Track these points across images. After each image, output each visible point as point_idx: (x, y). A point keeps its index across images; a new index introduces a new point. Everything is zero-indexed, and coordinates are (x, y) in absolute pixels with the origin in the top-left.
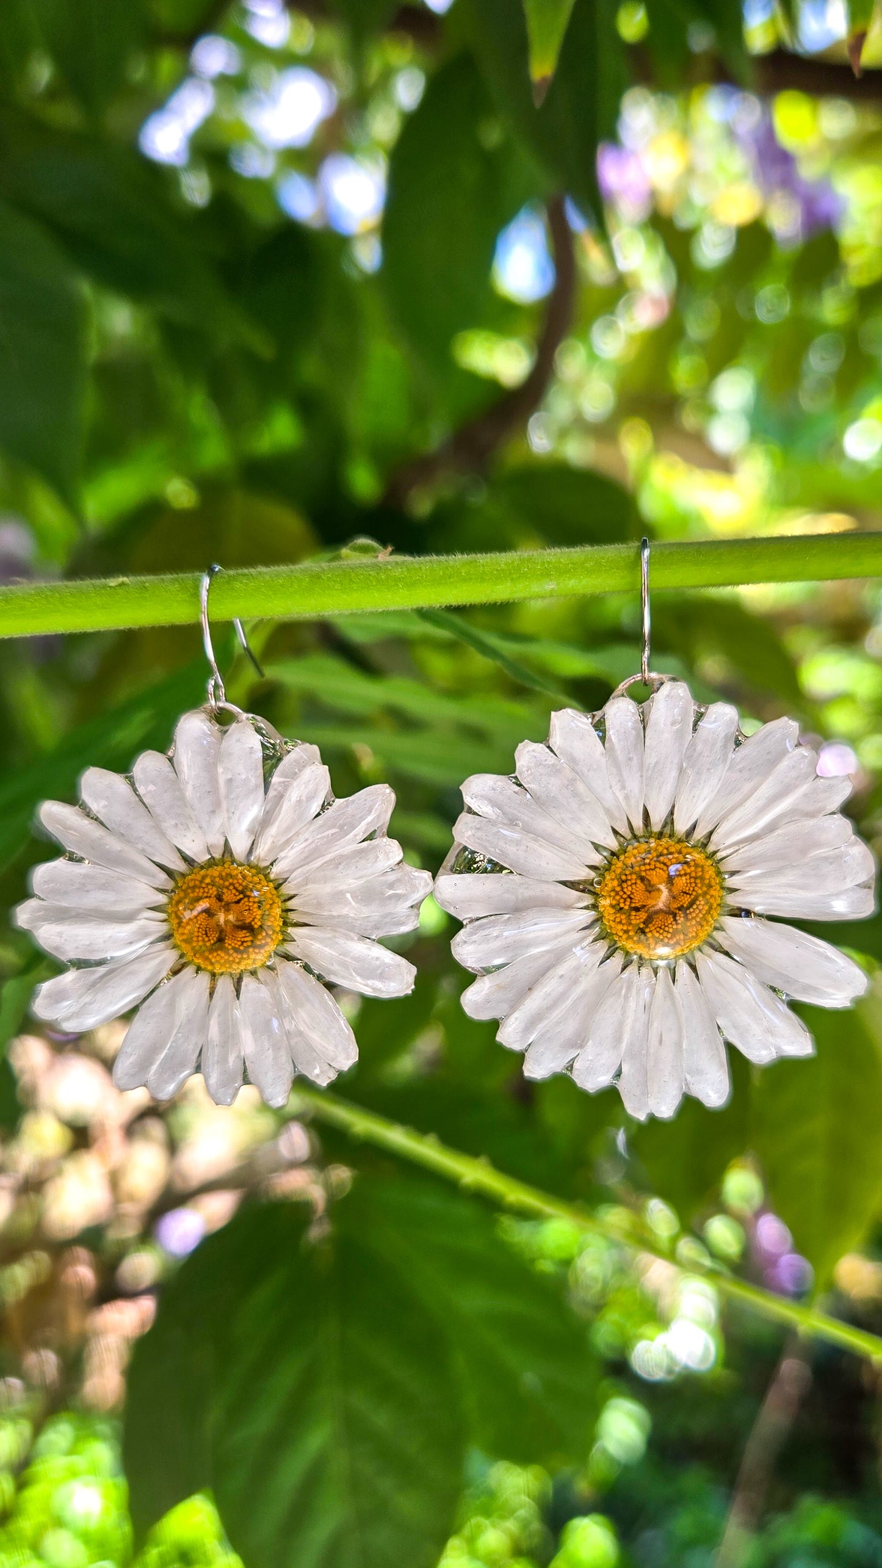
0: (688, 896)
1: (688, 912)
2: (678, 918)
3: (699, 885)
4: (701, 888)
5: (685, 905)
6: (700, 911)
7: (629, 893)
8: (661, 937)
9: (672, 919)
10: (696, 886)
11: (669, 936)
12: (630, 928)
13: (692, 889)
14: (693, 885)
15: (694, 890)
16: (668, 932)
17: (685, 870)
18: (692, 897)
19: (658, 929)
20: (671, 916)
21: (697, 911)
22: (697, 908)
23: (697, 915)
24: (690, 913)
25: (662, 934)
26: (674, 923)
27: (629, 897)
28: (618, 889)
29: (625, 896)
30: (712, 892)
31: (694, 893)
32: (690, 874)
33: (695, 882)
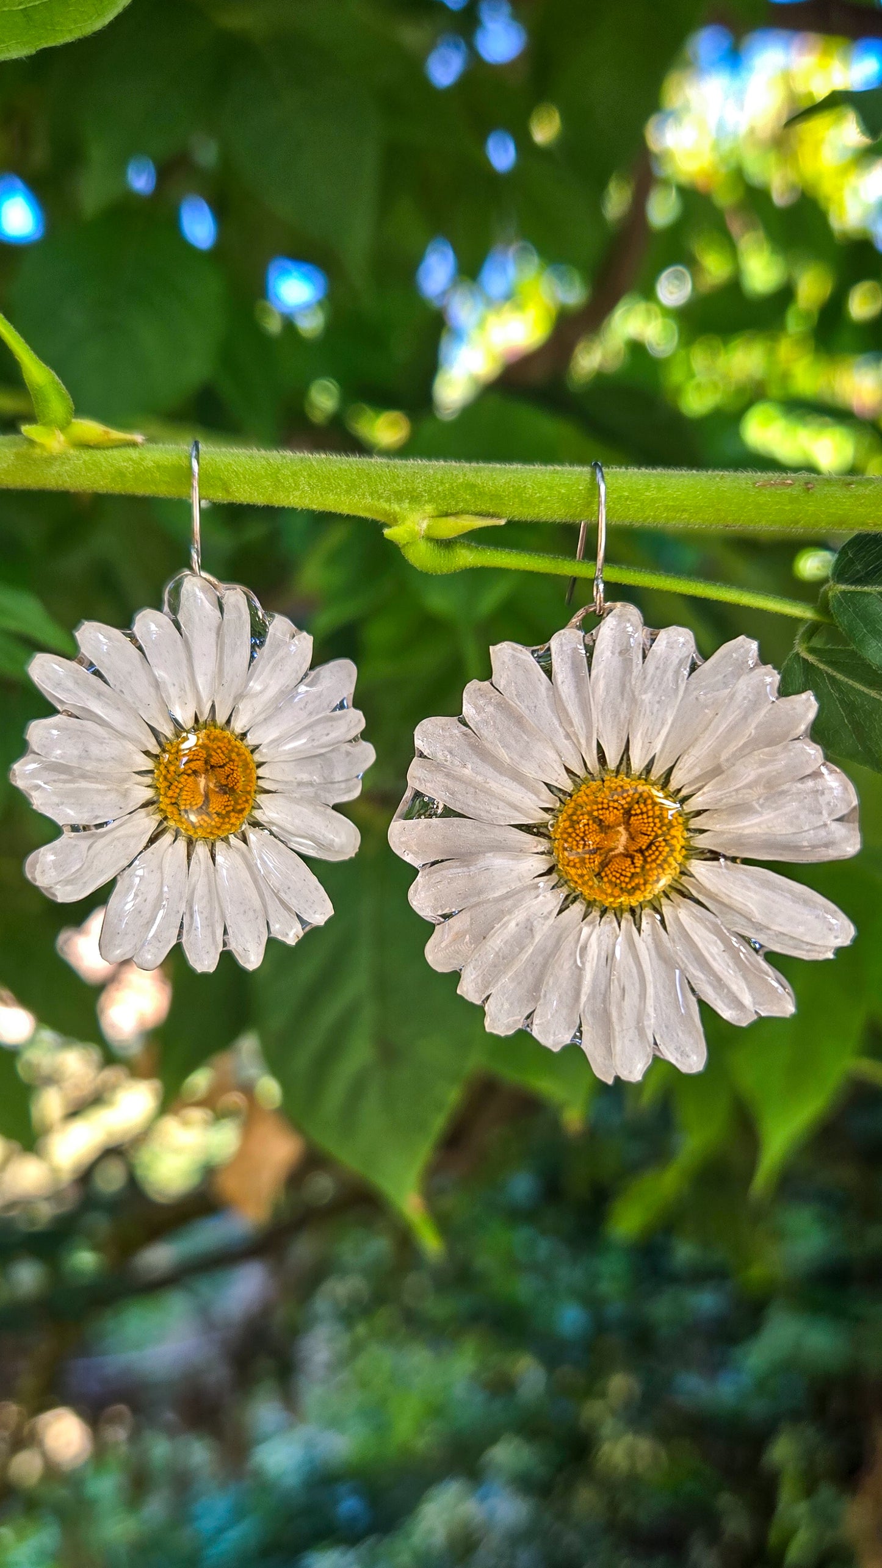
0: (646, 837)
1: (647, 854)
2: (635, 861)
3: (658, 825)
4: (660, 828)
5: (644, 847)
6: (660, 853)
7: (582, 835)
8: (618, 881)
9: (630, 863)
10: (655, 826)
11: (627, 880)
12: (585, 872)
13: (650, 829)
14: (652, 825)
15: (653, 831)
16: (626, 876)
17: (641, 809)
18: (651, 838)
19: (614, 873)
20: (629, 859)
21: (657, 853)
22: (657, 850)
23: (657, 858)
24: (650, 855)
25: (619, 878)
26: (632, 866)
27: (583, 839)
28: (570, 830)
29: (578, 838)
30: (673, 832)
31: (653, 834)
32: (647, 813)
33: (653, 822)
